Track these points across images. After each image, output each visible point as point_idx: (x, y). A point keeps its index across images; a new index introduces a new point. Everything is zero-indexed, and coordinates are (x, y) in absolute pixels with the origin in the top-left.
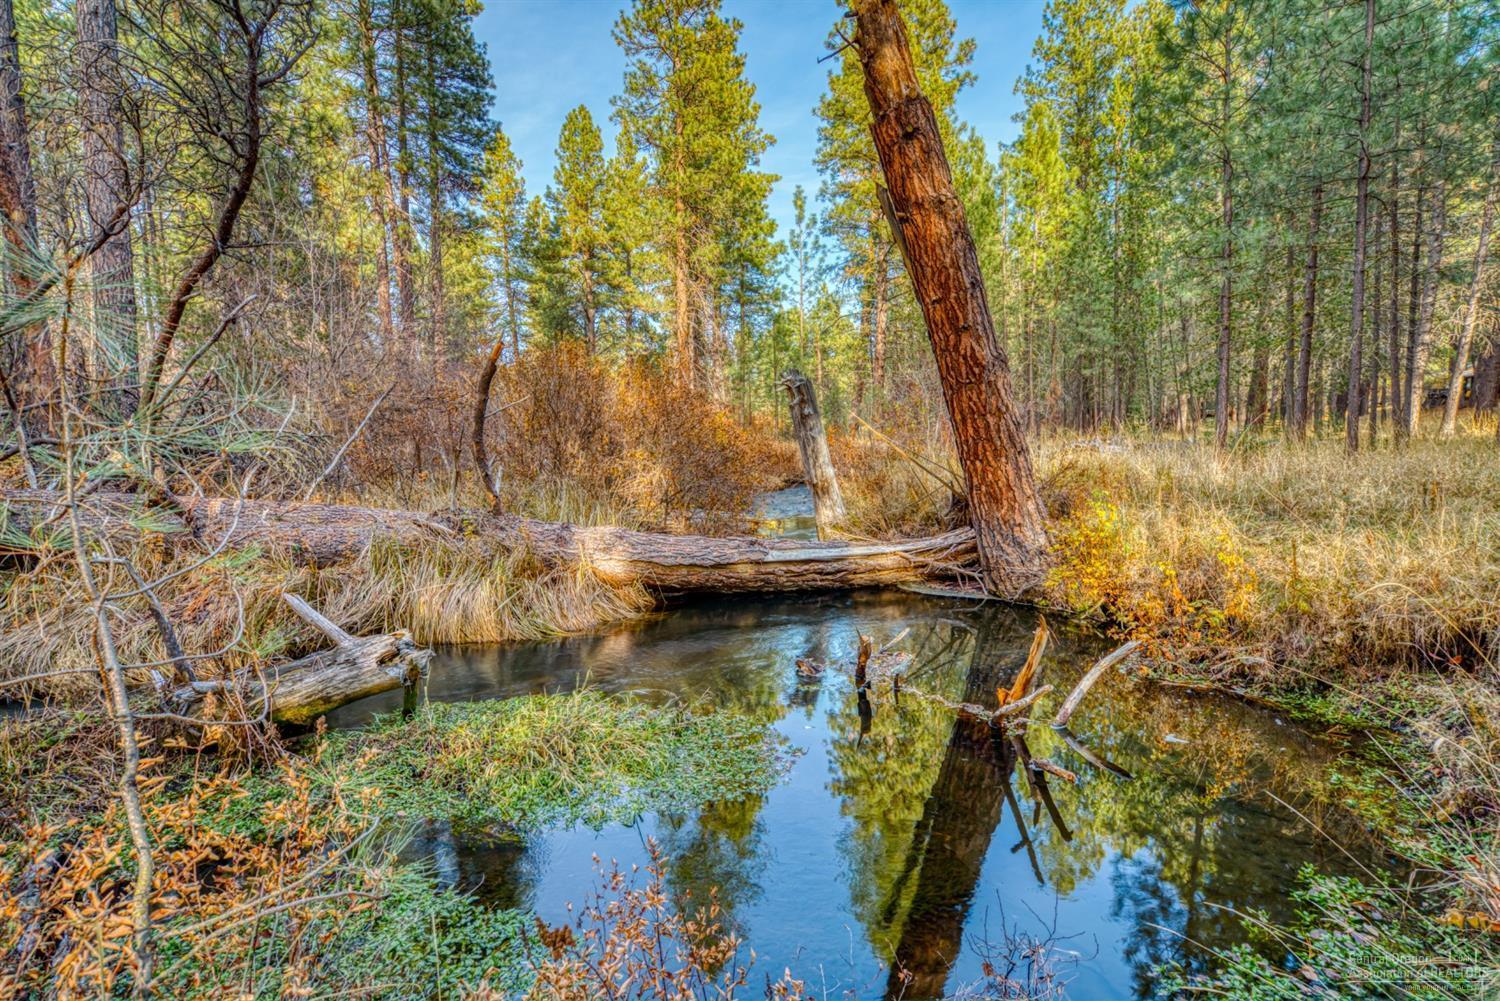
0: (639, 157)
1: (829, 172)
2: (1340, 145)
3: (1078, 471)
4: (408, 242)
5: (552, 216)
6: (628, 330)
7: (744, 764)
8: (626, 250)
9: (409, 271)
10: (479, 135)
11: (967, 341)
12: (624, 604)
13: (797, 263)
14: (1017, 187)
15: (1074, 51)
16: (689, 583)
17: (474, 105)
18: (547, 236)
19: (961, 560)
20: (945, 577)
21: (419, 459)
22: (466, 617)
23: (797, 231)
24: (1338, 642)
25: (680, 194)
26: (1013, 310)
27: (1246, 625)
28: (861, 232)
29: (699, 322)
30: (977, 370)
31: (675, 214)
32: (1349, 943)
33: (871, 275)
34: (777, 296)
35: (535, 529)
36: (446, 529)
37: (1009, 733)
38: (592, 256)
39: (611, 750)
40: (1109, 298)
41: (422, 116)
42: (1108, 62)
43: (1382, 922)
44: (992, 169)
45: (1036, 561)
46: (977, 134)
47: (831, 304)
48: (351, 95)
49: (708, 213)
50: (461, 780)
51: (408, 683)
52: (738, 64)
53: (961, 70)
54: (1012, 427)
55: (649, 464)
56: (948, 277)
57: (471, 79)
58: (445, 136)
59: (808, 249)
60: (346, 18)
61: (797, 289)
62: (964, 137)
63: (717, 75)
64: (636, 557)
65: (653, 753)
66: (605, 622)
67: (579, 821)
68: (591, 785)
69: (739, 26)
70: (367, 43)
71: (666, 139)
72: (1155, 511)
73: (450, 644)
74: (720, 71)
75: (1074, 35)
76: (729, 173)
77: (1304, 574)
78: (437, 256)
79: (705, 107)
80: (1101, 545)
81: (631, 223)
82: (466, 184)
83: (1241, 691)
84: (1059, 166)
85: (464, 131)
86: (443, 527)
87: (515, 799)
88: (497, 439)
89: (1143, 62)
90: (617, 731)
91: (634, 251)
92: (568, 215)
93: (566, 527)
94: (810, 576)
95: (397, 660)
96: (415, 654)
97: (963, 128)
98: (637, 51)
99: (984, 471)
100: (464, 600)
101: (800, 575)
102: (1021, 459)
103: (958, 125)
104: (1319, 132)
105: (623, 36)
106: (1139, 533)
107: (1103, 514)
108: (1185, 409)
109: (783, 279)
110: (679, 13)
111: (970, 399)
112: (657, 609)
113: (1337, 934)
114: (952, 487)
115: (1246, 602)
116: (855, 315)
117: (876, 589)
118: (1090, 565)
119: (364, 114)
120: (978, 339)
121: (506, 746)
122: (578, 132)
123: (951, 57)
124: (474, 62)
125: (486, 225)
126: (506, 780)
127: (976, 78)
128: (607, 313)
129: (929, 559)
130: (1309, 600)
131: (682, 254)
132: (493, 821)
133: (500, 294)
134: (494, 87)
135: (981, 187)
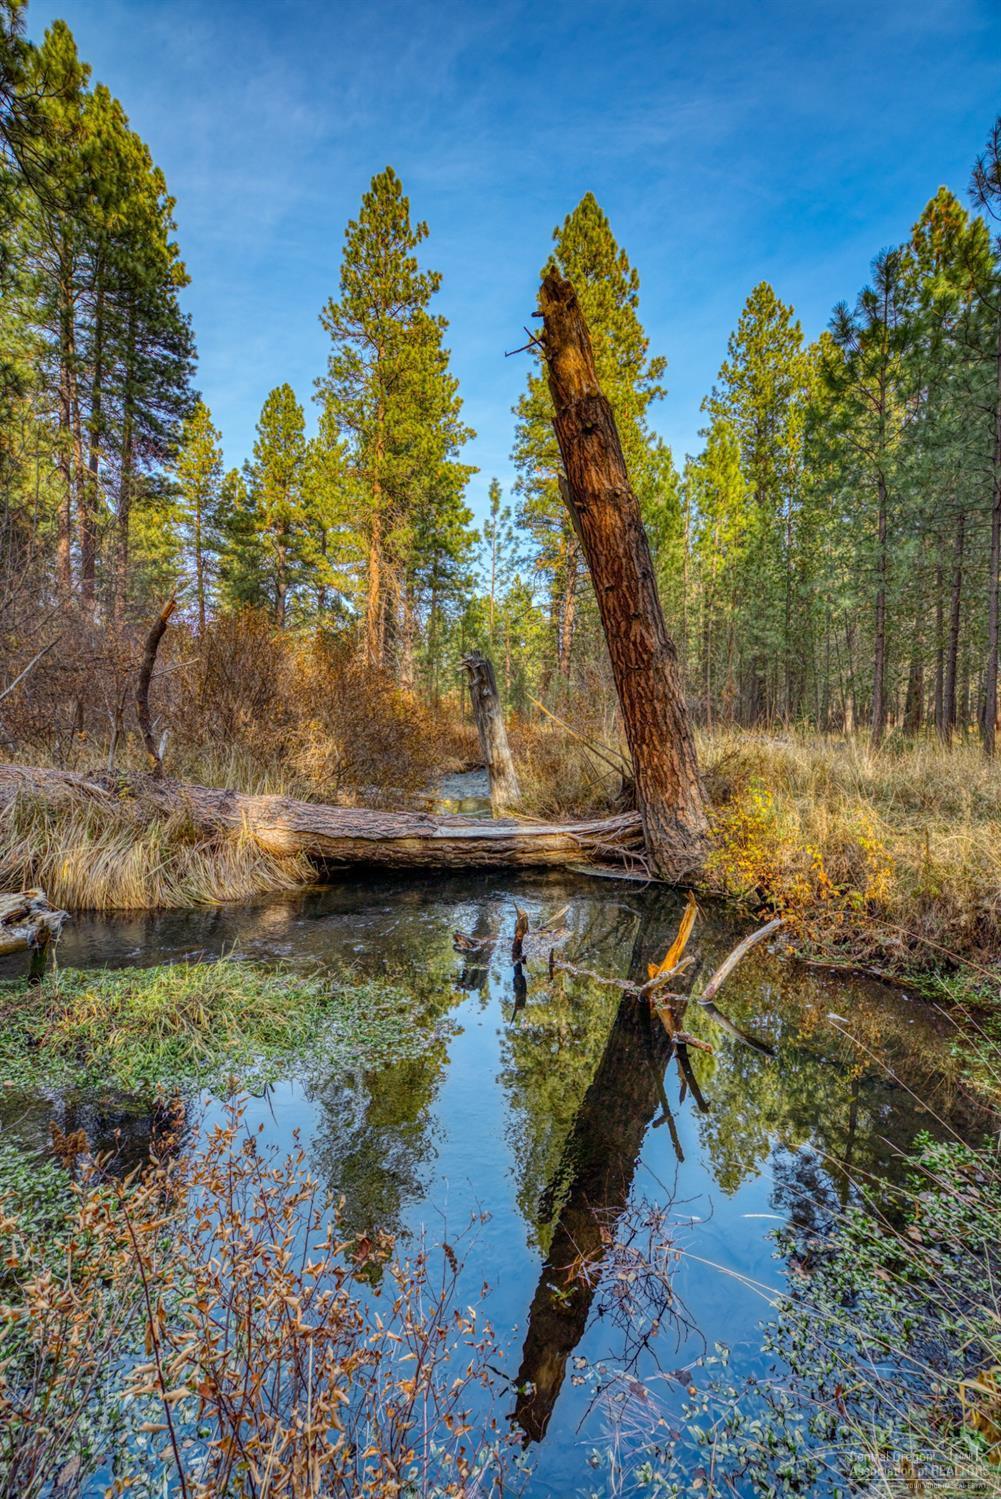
0: (341, 439)
1: (526, 468)
2: (977, 479)
3: (741, 760)
4: (94, 503)
5: (249, 488)
6: (320, 607)
7: (387, 1035)
8: (323, 530)
9: (91, 529)
10: (177, 402)
11: (637, 628)
12: (285, 876)
13: (490, 552)
14: (699, 495)
15: (755, 378)
16: (355, 856)
17: (175, 373)
18: (241, 508)
19: (628, 843)
20: (610, 859)
21: (81, 717)
22: (113, 883)
23: (491, 522)
24: (963, 924)
25: (378, 477)
26: (693, 612)
27: (884, 908)
28: (554, 527)
29: (390, 603)
30: (645, 657)
31: (372, 496)
32: (953, 1204)
33: (561, 568)
34: (469, 583)
35: (197, 794)
36: (100, 790)
37: (657, 1008)
38: (287, 531)
39: (249, 1018)
40: (782, 605)
41: (119, 378)
42: (785, 391)
43: (984, 1184)
44: (677, 477)
45: (698, 845)
46: (664, 443)
47: (522, 595)
48: (45, 351)
49: (406, 499)
50: (82, 1047)
51: (37, 946)
52: (442, 358)
53: (653, 384)
54: (678, 714)
55: (323, 735)
56: (621, 566)
57: (174, 348)
58: (141, 400)
59: (502, 540)
60: (45, 274)
61: (489, 577)
62: (653, 446)
63: (420, 366)
64: (301, 828)
65: (295, 1022)
66: (264, 893)
67: (205, 1091)
68: (224, 1054)
69: (444, 323)
70: (66, 302)
71: (366, 422)
72: (808, 800)
73: (94, 911)
74: (423, 363)
75: (756, 364)
76: (427, 463)
77: (937, 860)
78: (124, 519)
79: (407, 396)
80: (758, 830)
81: (327, 500)
82: (161, 449)
83: (877, 971)
84: (738, 479)
85: (162, 397)
86: (97, 788)
87: (138, 1068)
88: (168, 702)
89: (816, 393)
90: (258, 999)
91: (331, 530)
92: (265, 490)
93: (229, 794)
94: (478, 854)
95: (26, 921)
96: (47, 915)
97: (653, 437)
98: (344, 338)
99: (650, 755)
100: (113, 864)
101: (468, 852)
102: (686, 745)
103: (648, 434)
104: (959, 466)
105: (331, 322)
106: (792, 820)
107: (759, 800)
108: (849, 714)
109: (475, 567)
110: (387, 305)
111: (639, 684)
112: (321, 881)
113: (943, 1196)
114: (622, 772)
115: (882, 886)
116: (544, 606)
117: (543, 868)
118: (747, 849)
119: (56, 369)
120: (647, 627)
121: (137, 1013)
122: (280, 410)
123: (643, 371)
124: (177, 331)
125: (179, 492)
126: (132, 1048)
127: (665, 393)
128: (299, 590)
129: (597, 841)
130: (940, 885)
131: (376, 535)
132: (110, 1091)
133: (190, 564)
134: (196, 357)
135: (666, 492)
